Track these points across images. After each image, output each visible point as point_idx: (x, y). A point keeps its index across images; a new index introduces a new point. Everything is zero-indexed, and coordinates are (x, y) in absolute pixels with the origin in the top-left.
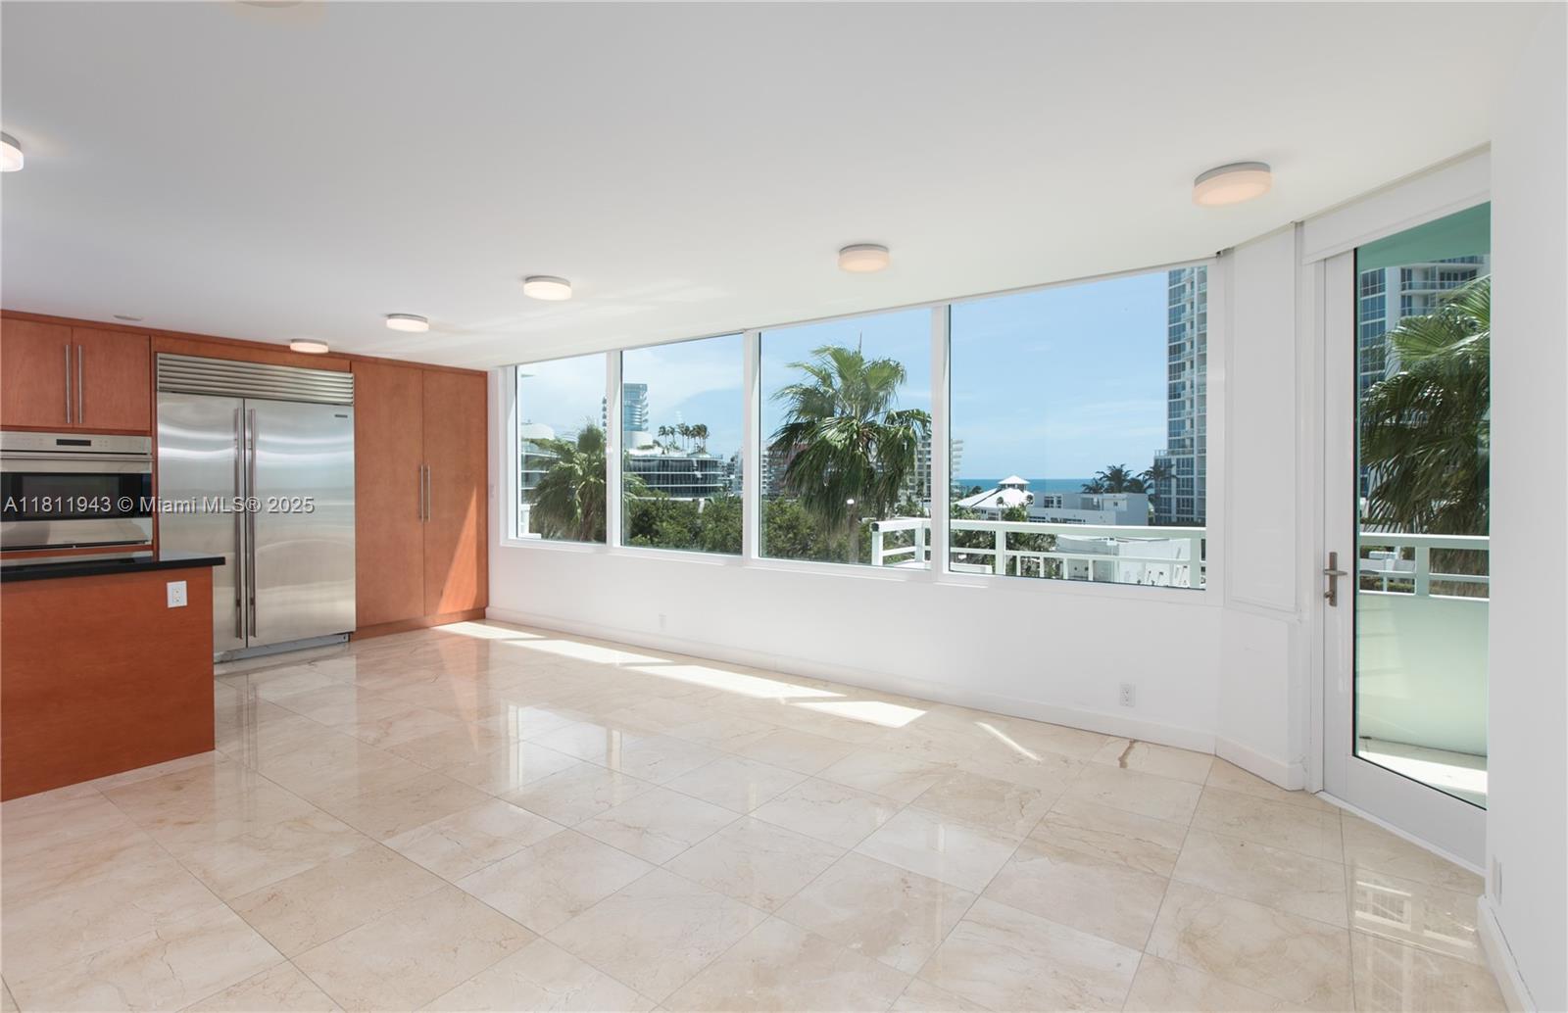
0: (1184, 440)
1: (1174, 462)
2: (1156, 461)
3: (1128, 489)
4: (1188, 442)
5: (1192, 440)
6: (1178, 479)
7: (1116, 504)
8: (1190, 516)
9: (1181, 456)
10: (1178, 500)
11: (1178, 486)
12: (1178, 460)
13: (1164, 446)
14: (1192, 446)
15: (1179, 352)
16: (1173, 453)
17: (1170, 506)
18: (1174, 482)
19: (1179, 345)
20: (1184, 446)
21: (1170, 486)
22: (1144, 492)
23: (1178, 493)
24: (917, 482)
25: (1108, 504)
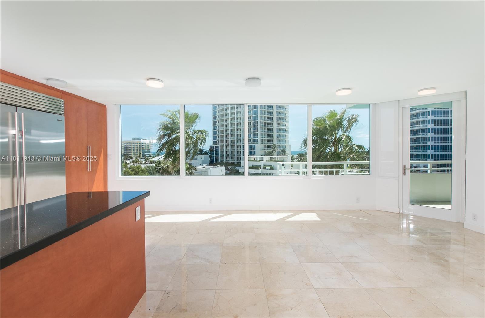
0: (217, 141)
1: (214, 147)
2: (210, 147)
3: (203, 154)
4: (217, 142)
5: (218, 141)
6: (216, 151)
7: (201, 158)
8: (218, 161)
9: (216, 146)
10: (216, 157)
11: (215, 153)
12: (215, 146)
13: (212, 143)
14: (219, 143)
15: (215, 118)
16: (214, 145)
17: (214, 158)
18: (214, 152)
19: (215, 117)
20: (217, 143)
21: (214, 153)
22: (208, 155)
23: (216, 155)
24: (138, 153)
25: (199, 158)
